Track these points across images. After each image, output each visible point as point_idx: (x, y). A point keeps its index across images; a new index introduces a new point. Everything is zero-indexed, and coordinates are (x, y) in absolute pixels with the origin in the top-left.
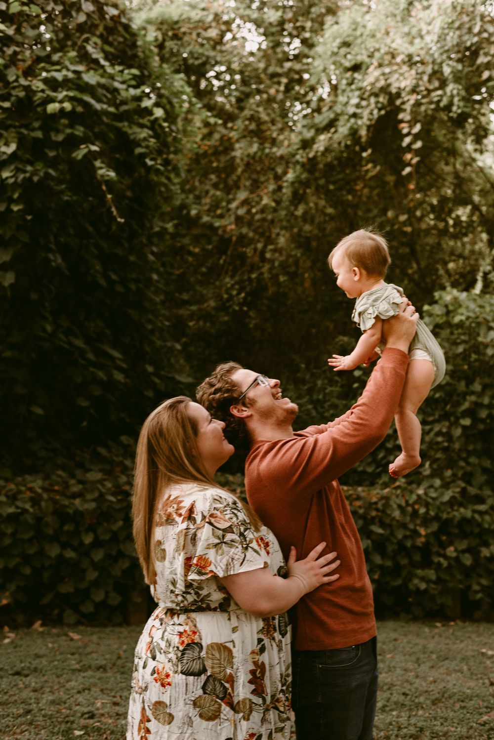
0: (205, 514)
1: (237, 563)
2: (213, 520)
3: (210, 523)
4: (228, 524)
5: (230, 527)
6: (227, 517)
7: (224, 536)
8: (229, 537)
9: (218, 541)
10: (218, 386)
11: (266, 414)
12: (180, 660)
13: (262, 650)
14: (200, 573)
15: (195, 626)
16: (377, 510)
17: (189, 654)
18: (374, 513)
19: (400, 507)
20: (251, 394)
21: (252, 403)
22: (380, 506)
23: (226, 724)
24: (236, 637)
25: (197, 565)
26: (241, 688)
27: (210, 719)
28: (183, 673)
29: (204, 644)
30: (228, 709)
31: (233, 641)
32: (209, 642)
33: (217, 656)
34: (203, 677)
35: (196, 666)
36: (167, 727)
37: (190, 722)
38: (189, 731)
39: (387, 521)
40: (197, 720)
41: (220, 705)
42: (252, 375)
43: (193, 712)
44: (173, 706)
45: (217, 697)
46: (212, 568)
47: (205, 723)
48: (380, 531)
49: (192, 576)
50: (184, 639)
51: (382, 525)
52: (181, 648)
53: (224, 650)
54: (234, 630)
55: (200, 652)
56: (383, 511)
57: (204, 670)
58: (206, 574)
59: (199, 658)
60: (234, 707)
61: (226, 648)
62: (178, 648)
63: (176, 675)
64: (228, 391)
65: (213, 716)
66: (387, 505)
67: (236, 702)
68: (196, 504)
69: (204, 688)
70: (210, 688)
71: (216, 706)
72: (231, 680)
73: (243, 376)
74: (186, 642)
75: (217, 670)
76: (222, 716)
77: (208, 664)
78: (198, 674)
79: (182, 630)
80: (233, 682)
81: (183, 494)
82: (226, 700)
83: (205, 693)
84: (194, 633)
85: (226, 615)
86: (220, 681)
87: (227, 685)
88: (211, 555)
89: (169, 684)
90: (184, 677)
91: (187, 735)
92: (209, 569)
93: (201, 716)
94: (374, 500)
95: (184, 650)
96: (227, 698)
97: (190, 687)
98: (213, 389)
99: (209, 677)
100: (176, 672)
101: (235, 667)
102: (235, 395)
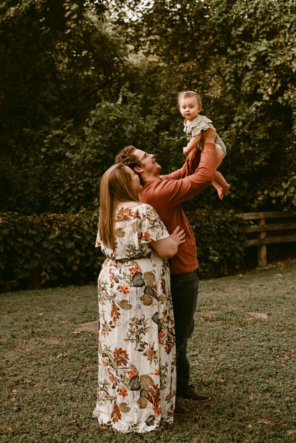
0: (145, 214)
1: (160, 235)
2: (149, 217)
3: (148, 218)
4: (155, 218)
5: (155, 219)
6: (154, 215)
7: (154, 223)
8: (156, 224)
9: (152, 226)
10: (128, 158)
11: (150, 171)
12: (132, 281)
13: (164, 274)
14: (146, 240)
15: (137, 265)
16: (75, 226)
17: (136, 278)
18: (74, 228)
19: (87, 223)
20: (143, 162)
21: (144, 166)
22: (76, 223)
23: (155, 306)
24: (155, 268)
25: (145, 237)
26: (159, 291)
27: (148, 305)
28: (134, 286)
29: (143, 273)
30: (155, 300)
31: (154, 271)
32: (145, 272)
33: (149, 277)
34: (144, 287)
35: (140, 283)
36: (129, 311)
37: (140, 307)
38: (140, 311)
39: (81, 231)
40: (143, 306)
41: (152, 298)
42: (143, 153)
43: (141, 303)
44: (131, 301)
45: (151, 295)
46: (151, 237)
47: (146, 307)
48: (78, 237)
49: (143, 242)
50: (133, 271)
51: (78, 234)
52: (132, 276)
53: (151, 274)
54: (154, 266)
55: (141, 276)
56: (78, 226)
57: (144, 284)
58: (149, 240)
59: (141, 279)
60: (157, 299)
61: (152, 274)
62: (130, 276)
63: (131, 288)
64: (133, 160)
65: (150, 303)
66: (80, 223)
67: (158, 296)
68: (139, 210)
69: (144, 292)
70: (147, 291)
71: (151, 299)
72: (155, 287)
73: (138, 153)
74: (134, 273)
75: (149, 283)
76: (153, 303)
77: (145, 281)
78: (142, 286)
79: (131, 268)
80: (156, 288)
81: (130, 206)
82: (154, 296)
83: (145, 294)
84: (137, 268)
85: (150, 260)
86: (151, 288)
87: (154, 290)
88: (150, 232)
89: (128, 292)
90: (135, 288)
91: (139, 313)
92: (150, 238)
93: (144, 304)
94: (73, 220)
95: (133, 276)
96: (154, 295)
97: (139, 292)
98: (125, 159)
99: (146, 287)
100: (131, 286)
101: (156, 281)
102: (136, 162)
